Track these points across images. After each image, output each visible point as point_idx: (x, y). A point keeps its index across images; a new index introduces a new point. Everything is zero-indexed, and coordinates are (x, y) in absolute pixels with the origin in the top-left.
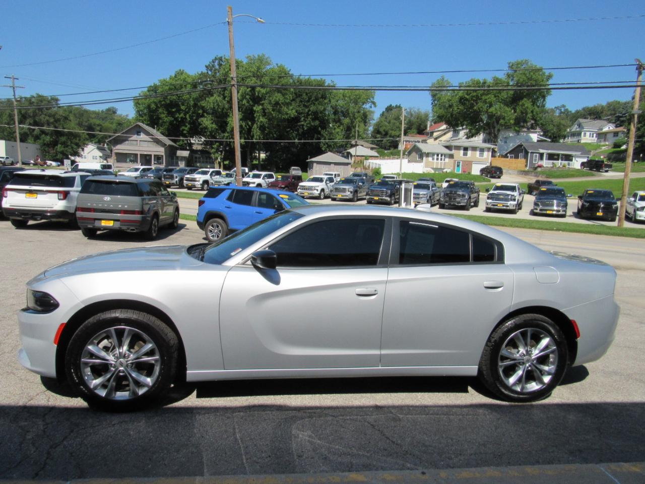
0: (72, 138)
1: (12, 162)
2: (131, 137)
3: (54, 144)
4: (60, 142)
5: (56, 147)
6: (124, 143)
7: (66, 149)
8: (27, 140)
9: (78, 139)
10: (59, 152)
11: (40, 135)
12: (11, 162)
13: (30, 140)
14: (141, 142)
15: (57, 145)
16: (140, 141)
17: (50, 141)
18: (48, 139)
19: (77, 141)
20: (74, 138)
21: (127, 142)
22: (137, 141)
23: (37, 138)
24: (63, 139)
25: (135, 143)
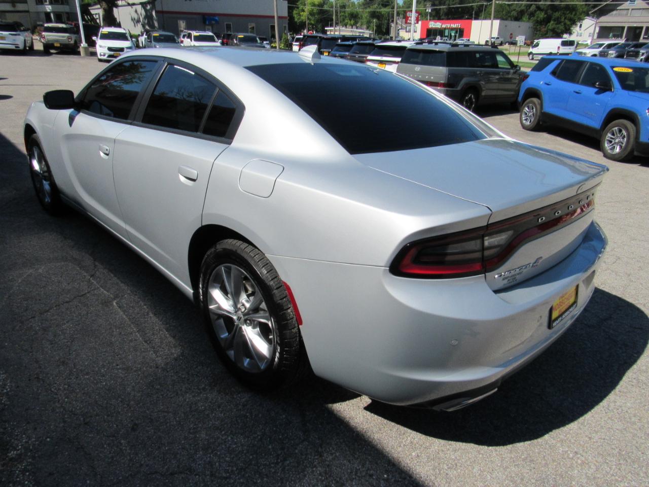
0: (568, 12)
1: (502, 42)
2: (622, 4)
3: (547, 21)
4: (553, 18)
5: (549, 24)
6: (611, 14)
7: (558, 26)
8: (521, 18)
9: (574, 13)
10: (550, 30)
11: (535, 11)
12: (500, 42)
13: (525, 18)
14: (634, 11)
15: (549, 22)
16: (632, 9)
17: (544, 18)
18: (542, 15)
19: (572, 16)
20: (569, 13)
21: (614, 12)
22: (628, 9)
23: (532, 15)
24: (557, 14)
25: (625, 12)
